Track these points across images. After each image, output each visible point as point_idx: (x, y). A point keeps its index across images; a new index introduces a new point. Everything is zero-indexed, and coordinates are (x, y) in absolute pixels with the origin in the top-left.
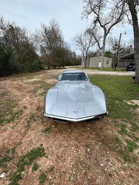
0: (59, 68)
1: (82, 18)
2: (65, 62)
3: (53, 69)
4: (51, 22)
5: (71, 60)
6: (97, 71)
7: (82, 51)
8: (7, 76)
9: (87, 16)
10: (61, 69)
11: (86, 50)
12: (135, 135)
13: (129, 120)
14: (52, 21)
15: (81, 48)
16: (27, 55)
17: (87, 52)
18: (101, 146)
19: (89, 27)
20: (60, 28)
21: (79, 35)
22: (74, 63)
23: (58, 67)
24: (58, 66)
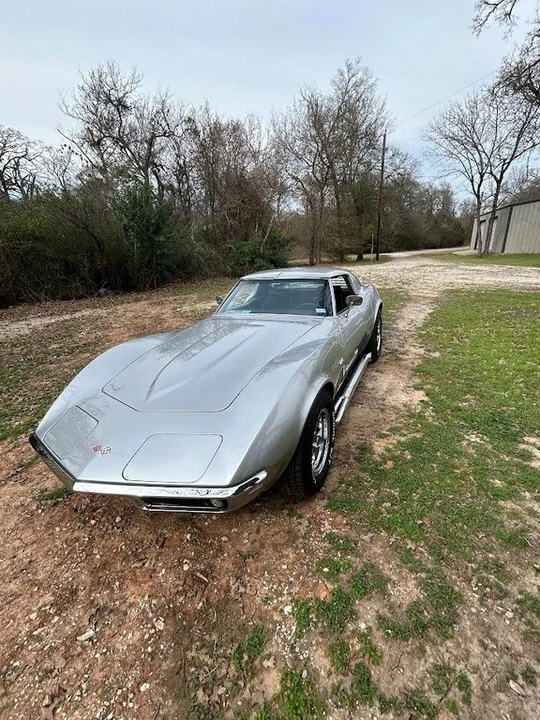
0: (360, 260)
1: (479, 24)
2: (396, 233)
3: (330, 263)
4: (342, 74)
5: (423, 226)
6: (528, 269)
7: (472, 181)
8: (152, 287)
9: (508, 9)
10: (368, 261)
11: (497, 172)
12: (377, 660)
13: (441, 558)
14: (345, 70)
15: (467, 166)
16: (233, 216)
17: (499, 182)
18: (149, 639)
19: (518, 60)
20: (378, 93)
21: (463, 107)
22: (436, 238)
23: (355, 257)
24: (352, 253)
